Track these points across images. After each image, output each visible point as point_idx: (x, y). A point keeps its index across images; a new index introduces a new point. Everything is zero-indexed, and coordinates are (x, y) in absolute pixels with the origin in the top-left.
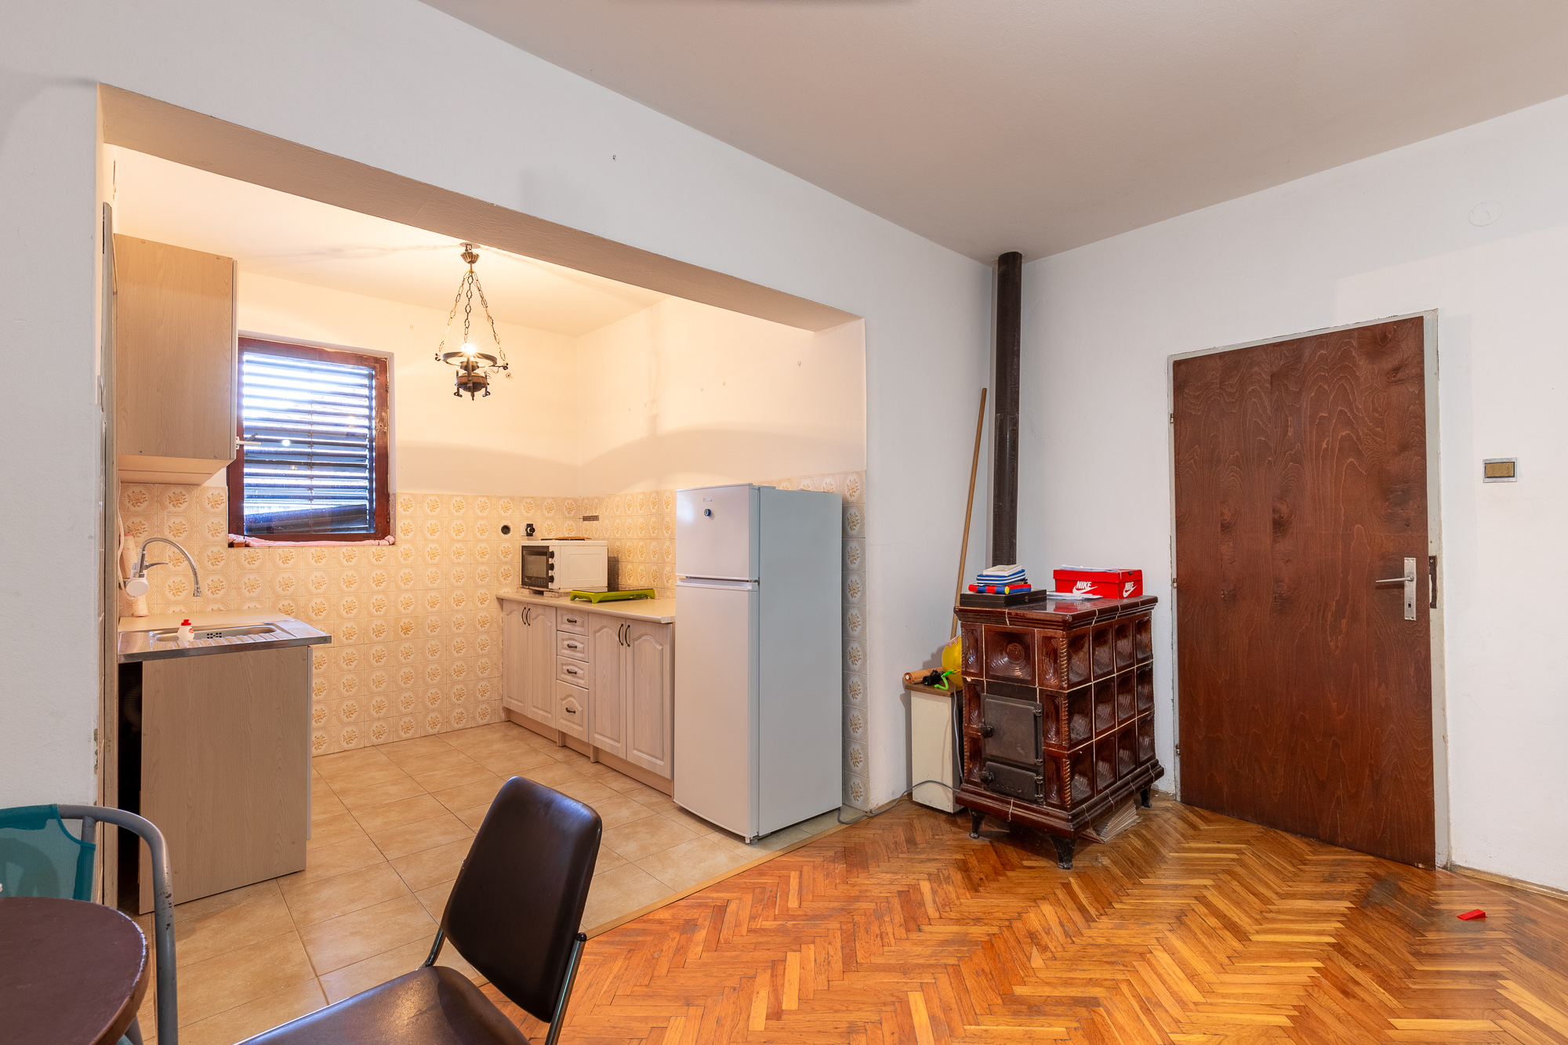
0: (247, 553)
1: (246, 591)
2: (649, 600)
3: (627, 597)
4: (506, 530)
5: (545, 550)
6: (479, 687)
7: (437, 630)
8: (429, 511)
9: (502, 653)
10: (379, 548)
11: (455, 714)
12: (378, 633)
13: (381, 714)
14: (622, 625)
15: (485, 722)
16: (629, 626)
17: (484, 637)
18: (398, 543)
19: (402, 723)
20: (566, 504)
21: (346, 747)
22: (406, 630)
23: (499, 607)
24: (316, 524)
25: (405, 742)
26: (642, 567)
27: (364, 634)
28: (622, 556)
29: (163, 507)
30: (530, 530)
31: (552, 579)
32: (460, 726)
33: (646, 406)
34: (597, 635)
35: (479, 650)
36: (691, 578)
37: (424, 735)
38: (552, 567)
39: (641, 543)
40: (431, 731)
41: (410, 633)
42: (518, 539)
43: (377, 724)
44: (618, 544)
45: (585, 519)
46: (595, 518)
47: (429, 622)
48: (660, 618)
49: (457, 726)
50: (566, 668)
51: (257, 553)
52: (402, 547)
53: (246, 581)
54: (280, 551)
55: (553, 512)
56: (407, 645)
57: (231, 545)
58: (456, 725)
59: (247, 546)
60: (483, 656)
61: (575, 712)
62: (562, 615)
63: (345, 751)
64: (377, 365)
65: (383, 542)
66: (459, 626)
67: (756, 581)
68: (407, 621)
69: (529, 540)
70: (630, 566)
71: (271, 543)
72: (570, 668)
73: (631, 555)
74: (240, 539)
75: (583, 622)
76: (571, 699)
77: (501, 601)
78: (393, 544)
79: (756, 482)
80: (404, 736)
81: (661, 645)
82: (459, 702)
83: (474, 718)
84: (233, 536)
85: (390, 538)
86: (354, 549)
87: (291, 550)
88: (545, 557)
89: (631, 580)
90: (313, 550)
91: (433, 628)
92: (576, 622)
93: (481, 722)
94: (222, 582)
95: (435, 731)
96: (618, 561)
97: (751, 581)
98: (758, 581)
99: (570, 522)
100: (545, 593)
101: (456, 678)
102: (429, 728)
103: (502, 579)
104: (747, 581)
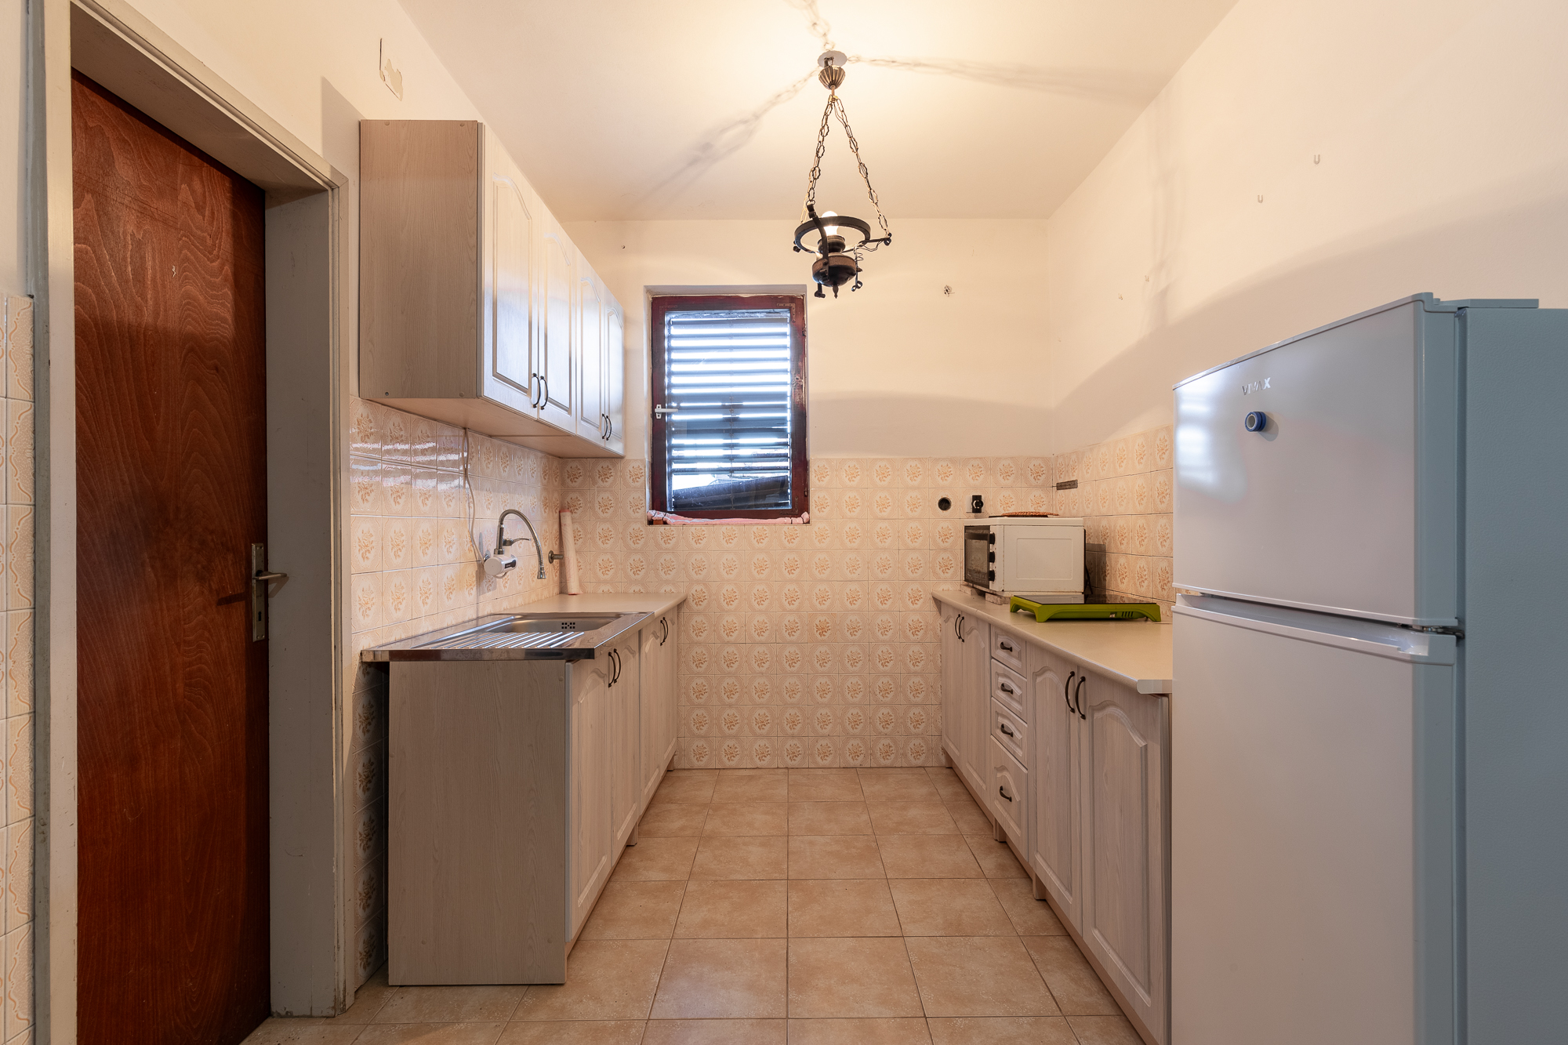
0: (663, 531)
1: (662, 573)
2: (1149, 624)
3: (1105, 616)
4: (944, 504)
5: (985, 532)
6: (911, 715)
7: (859, 634)
8: (847, 480)
9: (941, 673)
10: (791, 527)
11: (881, 746)
12: (792, 631)
13: (795, 731)
14: (1073, 674)
15: (919, 762)
16: (1083, 679)
17: (917, 648)
18: (812, 521)
19: (818, 746)
20: (1031, 466)
21: (759, 764)
22: (822, 631)
23: (935, 609)
24: (737, 500)
25: (819, 772)
26: (1142, 563)
27: (776, 630)
28: (1110, 542)
29: (594, 483)
30: (978, 504)
31: (991, 576)
32: (888, 762)
33: (1148, 280)
34: (1039, 679)
35: (911, 665)
36: (1213, 596)
37: (843, 765)
38: (992, 557)
39: (1141, 521)
40: (852, 763)
41: (827, 634)
42: (961, 515)
43: (791, 742)
44: (1104, 523)
45: (1061, 486)
46: (1072, 485)
47: (849, 623)
48: (1136, 679)
49: (883, 762)
50: (1001, 720)
51: (672, 531)
52: (816, 525)
53: (663, 562)
54: (693, 529)
55: (1011, 478)
56: (823, 649)
57: (651, 522)
58: (882, 760)
59: (665, 523)
60: (916, 673)
61: (1010, 799)
62: (997, 636)
63: (757, 768)
64: (793, 305)
65: (799, 520)
66: (885, 631)
67: (1446, 630)
68: (822, 619)
69: (976, 517)
70: (1122, 560)
71: (687, 520)
72: (1006, 722)
73: (1125, 542)
74: (660, 515)
75: (1020, 653)
76: (1005, 773)
77: (938, 602)
78: (808, 522)
79: (1448, 293)
80: (821, 763)
81: (1144, 737)
82: (886, 731)
83: (904, 755)
84: (653, 512)
85: (805, 515)
86: (765, 528)
87: (703, 528)
88: (986, 542)
89: (1125, 584)
90: (724, 528)
91: (854, 630)
92: (1011, 649)
93: (915, 762)
94: (642, 562)
95: (857, 763)
96: (1105, 551)
97: (1422, 629)
98: (1458, 634)
99: (1038, 493)
100: (987, 595)
101: (881, 698)
102: (850, 759)
103: (940, 572)
104: (1405, 627)
